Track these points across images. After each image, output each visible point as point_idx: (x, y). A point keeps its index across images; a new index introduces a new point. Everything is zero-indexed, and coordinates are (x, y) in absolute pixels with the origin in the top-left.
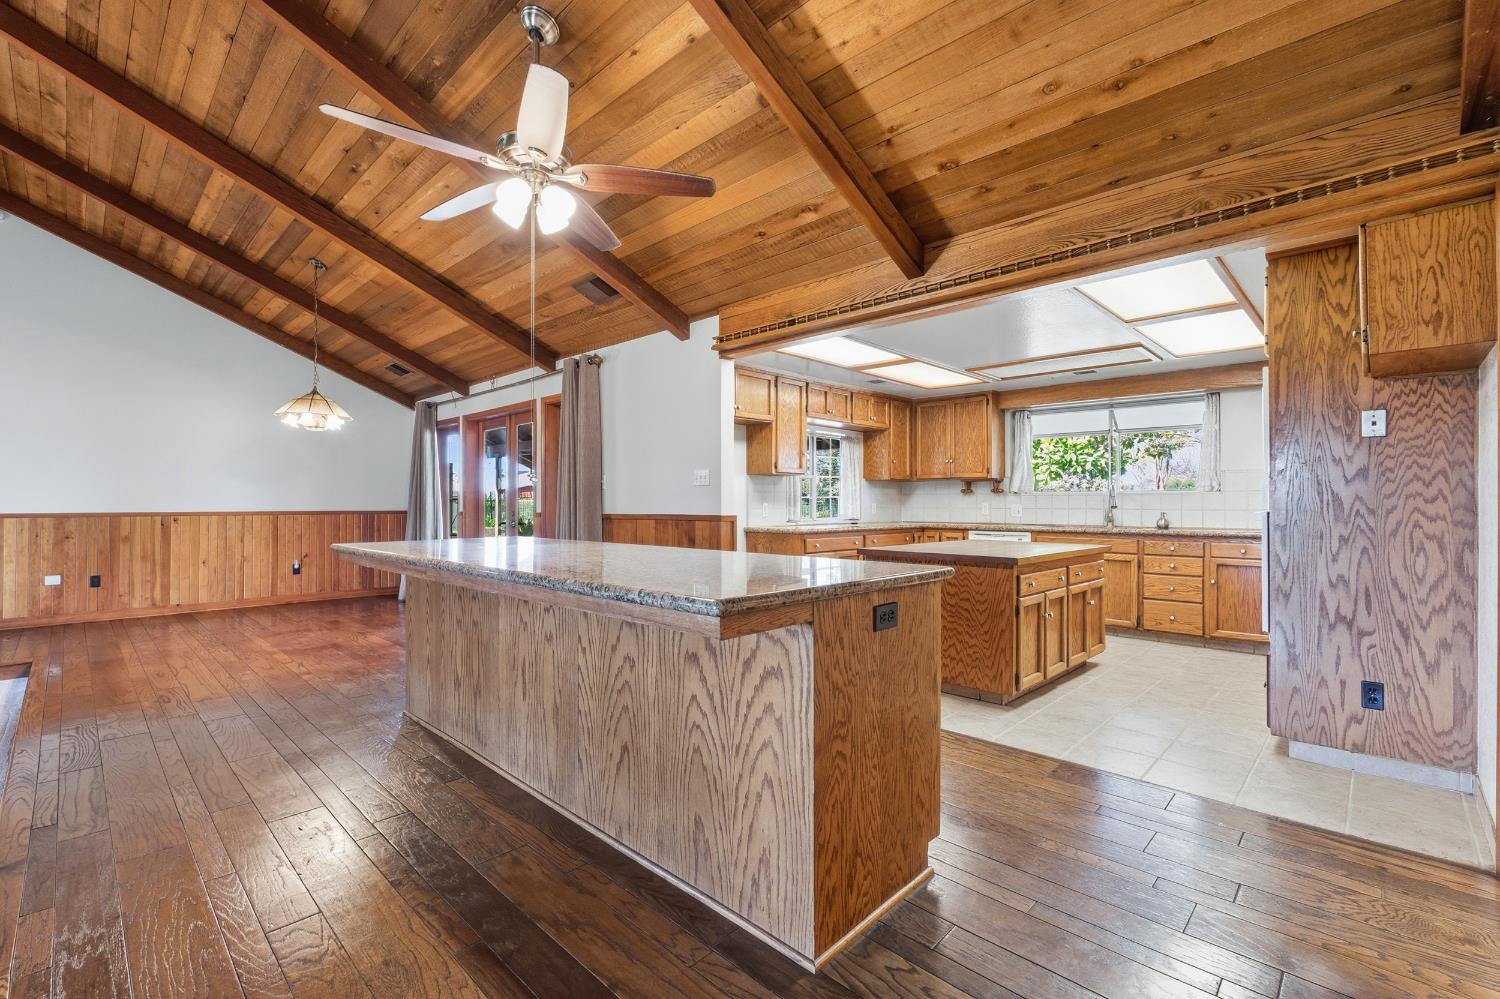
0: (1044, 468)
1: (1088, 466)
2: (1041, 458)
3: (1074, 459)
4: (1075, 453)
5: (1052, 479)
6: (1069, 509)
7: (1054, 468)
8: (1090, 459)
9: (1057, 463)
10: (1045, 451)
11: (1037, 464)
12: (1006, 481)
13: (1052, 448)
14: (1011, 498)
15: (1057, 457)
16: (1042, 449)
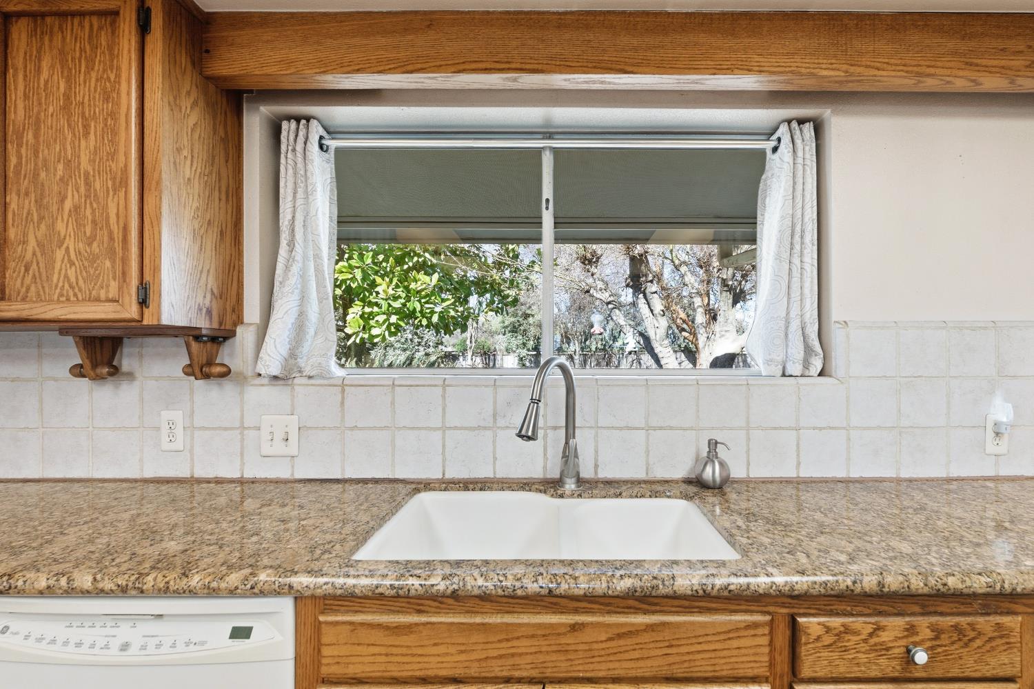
0: (381, 318)
1: (435, 319)
2: (377, 304)
3: (418, 308)
4: (419, 301)
5: (391, 334)
6: (444, 429)
7: (394, 319)
8: (438, 309)
9: (397, 312)
10: (382, 295)
11: (371, 313)
12: (245, 336)
13: (391, 292)
14: (259, 394)
15: (397, 304)
16: (378, 293)
